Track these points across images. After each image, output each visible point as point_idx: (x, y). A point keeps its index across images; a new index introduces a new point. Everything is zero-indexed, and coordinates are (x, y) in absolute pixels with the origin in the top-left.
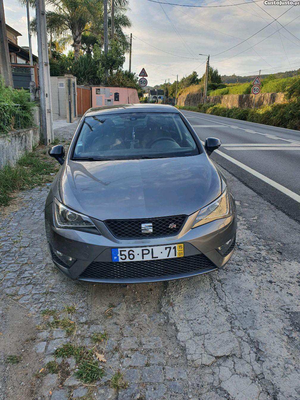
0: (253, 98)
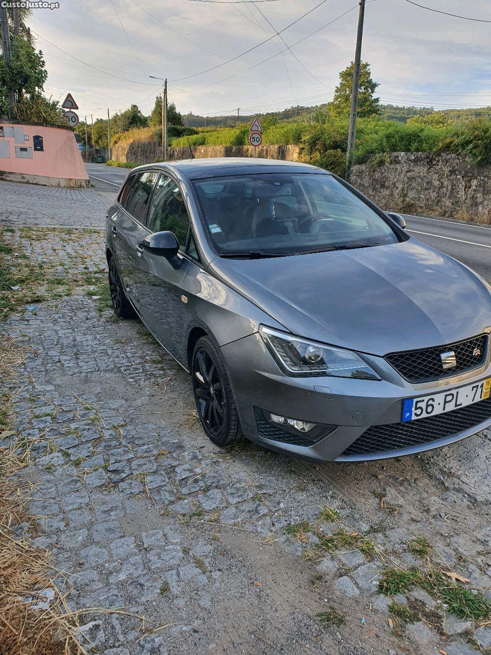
0: (250, 152)
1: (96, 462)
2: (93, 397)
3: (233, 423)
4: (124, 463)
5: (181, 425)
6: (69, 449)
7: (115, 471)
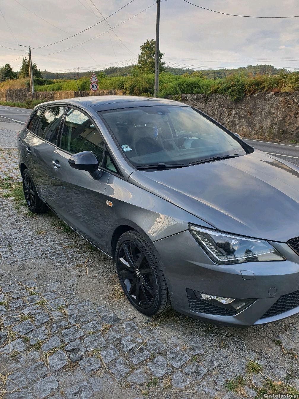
1: (54, 343)
2: (33, 282)
3: (164, 300)
4: (78, 342)
5: (110, 300)
6: (27, 334)
7: (73, 351)
